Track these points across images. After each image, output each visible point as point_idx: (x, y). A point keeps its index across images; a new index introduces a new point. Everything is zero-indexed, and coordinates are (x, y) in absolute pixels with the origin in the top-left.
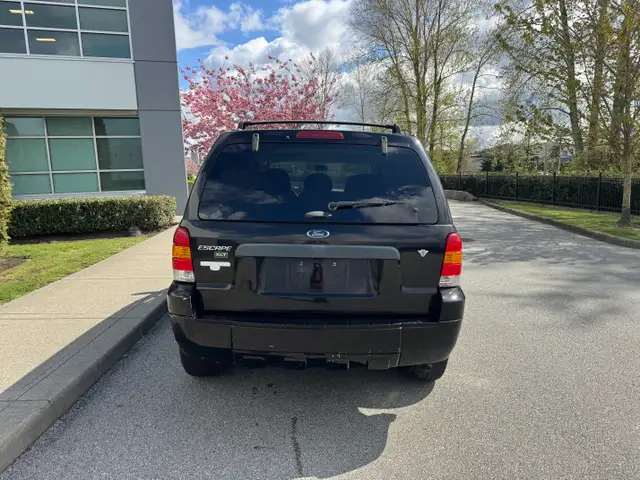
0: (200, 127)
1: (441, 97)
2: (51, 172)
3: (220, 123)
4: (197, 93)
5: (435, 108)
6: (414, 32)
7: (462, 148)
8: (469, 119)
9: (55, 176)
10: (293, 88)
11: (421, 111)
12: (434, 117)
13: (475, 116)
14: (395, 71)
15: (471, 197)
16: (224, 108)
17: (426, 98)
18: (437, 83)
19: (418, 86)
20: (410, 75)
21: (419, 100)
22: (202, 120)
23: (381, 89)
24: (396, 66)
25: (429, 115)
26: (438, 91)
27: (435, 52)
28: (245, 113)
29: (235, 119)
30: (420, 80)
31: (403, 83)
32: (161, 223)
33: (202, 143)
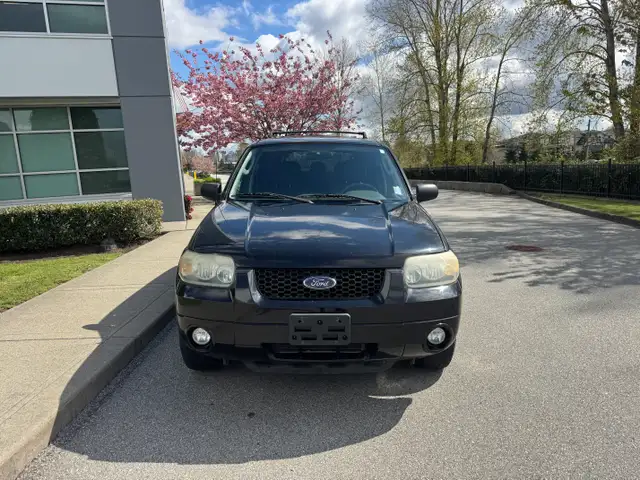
0: (204, 119)
1: (465, 83)
2: (21, 174)
3: (226, 114)
4: (198, 81)
5: (458, 96)
6: (435, 17)
7: (488, 137)
8: (494, 107)
9: (27, 178)
10: (307, 72)
11: (443, 99)
12: (458, 105)
13: (502, 104)
14: (415, 58)
15: (509, 190)
16: (230, 96)
17: (448, 86)
18: (460, 70)
19: (440, 72)
20: (432, 62)
21: (441, 88)
22: (205, 111)
23: (400, 78)
24: (416, 53)
25: (452, 102)
26: (460, 78)
27: (457, 36)
28: (252, 101)
29: (243, 109)
30: (441, 67)
31: (423, 71)
32: (142, 234)
33: (207, 137)
